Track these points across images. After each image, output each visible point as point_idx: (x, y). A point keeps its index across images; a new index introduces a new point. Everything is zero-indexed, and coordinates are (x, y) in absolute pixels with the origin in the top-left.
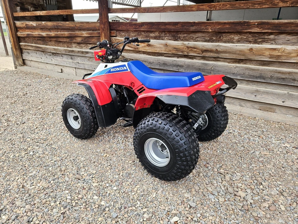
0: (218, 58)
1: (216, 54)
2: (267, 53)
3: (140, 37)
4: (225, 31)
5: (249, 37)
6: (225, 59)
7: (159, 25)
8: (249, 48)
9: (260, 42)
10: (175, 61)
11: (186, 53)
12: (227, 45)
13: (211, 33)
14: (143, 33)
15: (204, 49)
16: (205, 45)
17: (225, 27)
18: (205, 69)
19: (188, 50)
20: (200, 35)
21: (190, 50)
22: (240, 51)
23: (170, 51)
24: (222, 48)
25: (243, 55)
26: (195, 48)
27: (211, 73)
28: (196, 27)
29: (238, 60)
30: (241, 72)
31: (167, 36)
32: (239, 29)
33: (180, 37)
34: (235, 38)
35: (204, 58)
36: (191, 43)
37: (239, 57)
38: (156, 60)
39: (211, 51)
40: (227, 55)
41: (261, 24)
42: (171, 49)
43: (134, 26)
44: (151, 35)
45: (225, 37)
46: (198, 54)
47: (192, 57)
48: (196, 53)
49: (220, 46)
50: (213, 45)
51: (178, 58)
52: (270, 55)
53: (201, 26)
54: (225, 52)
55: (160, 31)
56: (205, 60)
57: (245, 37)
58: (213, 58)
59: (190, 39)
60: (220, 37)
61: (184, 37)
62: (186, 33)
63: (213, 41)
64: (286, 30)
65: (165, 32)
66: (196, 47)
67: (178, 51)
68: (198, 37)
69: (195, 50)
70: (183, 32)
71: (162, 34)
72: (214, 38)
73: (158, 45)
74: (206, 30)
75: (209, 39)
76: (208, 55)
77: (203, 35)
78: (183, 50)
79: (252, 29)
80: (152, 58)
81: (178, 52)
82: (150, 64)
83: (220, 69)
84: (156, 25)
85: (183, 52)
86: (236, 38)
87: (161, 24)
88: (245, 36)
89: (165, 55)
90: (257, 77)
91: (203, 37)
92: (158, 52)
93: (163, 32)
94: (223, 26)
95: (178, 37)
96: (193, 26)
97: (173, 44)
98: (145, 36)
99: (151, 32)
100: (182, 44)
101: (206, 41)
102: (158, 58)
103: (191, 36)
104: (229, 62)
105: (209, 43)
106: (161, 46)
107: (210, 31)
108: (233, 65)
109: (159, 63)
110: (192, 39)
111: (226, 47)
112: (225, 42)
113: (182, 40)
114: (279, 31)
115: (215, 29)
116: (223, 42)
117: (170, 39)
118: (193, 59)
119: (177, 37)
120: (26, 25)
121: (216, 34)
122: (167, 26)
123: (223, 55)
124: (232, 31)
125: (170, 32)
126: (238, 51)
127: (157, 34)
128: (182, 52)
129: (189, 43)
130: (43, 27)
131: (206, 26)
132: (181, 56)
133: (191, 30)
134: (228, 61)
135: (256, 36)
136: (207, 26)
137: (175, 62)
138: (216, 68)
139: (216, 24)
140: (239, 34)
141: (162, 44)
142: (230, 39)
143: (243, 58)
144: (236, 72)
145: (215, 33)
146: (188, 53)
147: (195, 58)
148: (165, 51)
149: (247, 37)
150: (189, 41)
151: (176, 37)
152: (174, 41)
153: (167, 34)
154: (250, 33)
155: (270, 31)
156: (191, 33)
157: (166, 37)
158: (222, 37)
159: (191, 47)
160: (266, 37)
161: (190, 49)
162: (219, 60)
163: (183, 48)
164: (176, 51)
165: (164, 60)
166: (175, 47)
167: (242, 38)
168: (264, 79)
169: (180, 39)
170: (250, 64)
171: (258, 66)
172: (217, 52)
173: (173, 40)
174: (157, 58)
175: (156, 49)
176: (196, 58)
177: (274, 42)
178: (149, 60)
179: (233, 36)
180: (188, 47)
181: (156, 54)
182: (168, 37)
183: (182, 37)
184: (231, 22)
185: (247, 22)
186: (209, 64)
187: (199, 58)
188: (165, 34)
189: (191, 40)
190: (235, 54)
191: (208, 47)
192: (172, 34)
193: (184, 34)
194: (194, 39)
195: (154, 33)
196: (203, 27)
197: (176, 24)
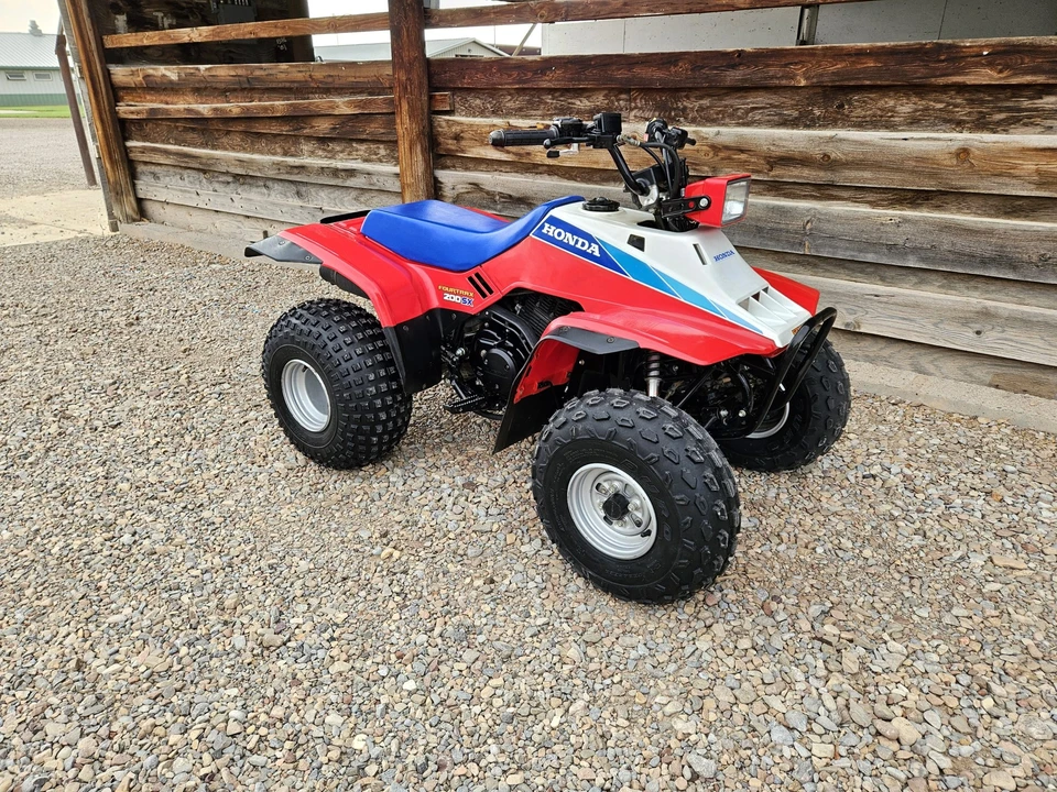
0: (832, 186)
1: (822, 174)
2: (1029, 166)
3: (540, 112)
4: (859, 83)
5: (956, 106)
6: (859, 193)
7: (605, 65)
8: (955, 146)
9: (999, 123)
11: (706, 168)
12: (873, 138)
13: (804, 93)
14: (548, 99)
15: (778, 152)
16: (780, 139)
17: (859, 66)
18: (781, 230)
19: (716, 159)
20: (760, 99)
21: (722, 159)
22: (920, 159)
24: (846, 148)
25: (933, 175)
26: (742, 151)
27: (801, 244)
28: (748, 71)
29: (909, 195)
30: (923, 241)
31: (636, 108)
32: (915, 72)
33: (685, 108)
34: (899, 108)
35: (774, 188)
36: (729, 134)
37: (914, 183)
39: (803, 161)
40: (867, 174)
41: (1005, 53)
43: (515, 74)
44: (578, 103)
45: (859, 106)
46: (758, 172)
48: (748, 171)
49: (841, 140)
50: (811, 140)
52: (1038, 172)
53: (768, 66)
54: (857, 164)
55: (611, 90)
56: (779, 195)
57: (941, 106)
58: (811, 188)
59: (723, 118)
60: (841, 106)
61: (701, 109)
62: (710, 96)
63: (811, 123)
65: (628, 91)
66: (745, 147)
68: (754, 109)
69: (743, 156)
70: (697, 89)
71: (618, 100)
72: (817, 112)
74: (784, 82)
75: (796, 114)
76: (790, 177)
77: (775, 99)
78: (696, 159)
79: (967, 74)
80: (579, 189)
83: (839, 229)
84: (594, 67)
85: (697, 165)
86: (905, 107)
87: (615, 63)
88: (941, 102)
90: (984, 262)
91: (776, 107)
92: (601, 166)
93: (621, 93)
94: (853, 63)
95: (677, 108)
96: (734, 67)
98: (556, 108)
99: (579, 92)
101: (784, 123)
102: (603, 190)
103: (726, 106)
104: (873, 204)
105: (795, 131)
107: (803, 83)
108: (890, 212)
110: (732, 116)
111: (862, 143)
112: (860, 125)
113: (694, 121)
115: (822, 75)
116: (852, 126)
119: (675, 109)
120: (146, 77)
121: (825, 96)
122: (637, 70)
123: (860, 174)
124: (887, 83)
125: (647, 90)
126: (910, 159)
127: (599, 99)
129: (718, 133)
130: (202, 85)
131: (786, 65)
133: (728, 84)
134: (871, 197)
135: (982, 102)
136: (791, 64)
138: (825, 226)
139: (825, 56)
140: (917, 94)
142: (879, 113)
143: (929, 185)
144: (901, 242)
145: (820, 90)
146: (715, 169)
149: (949, 104)
150: (719, 125)
151: (672, 109)
153: (635, 99)
154: (961, 88)
155: (1041, 79)
156: (726, 94)
157: (632, 110)
158: (850, 104)
159: (727, 148)
160: (1026, 103)
161: (722, 155)
162: (835, 193)
163: (698, 151)
167: (927, 109)
168: (1013, 266)
169: (685, 118)
170: (959, 210)
171: (990, 216)
172: (827, 163)
174: (600, 190)
175: (595, 157)
179: (892, 103)
180: (715, 148)
181: (597, 177)
182: (640, 109)
183: (692, 109)
184: (883, 47)
185: (950, 47)
186: (796, 209)
187: (756, 188)
188: (630, 100)
189: (727, 120)
190: (898, 170)
191: (792, 147)
192: (655, 99)
193: (701, 98)
194: (740, 118)
195: (588, 98)
196: (772, 71)
197: (670, 63)
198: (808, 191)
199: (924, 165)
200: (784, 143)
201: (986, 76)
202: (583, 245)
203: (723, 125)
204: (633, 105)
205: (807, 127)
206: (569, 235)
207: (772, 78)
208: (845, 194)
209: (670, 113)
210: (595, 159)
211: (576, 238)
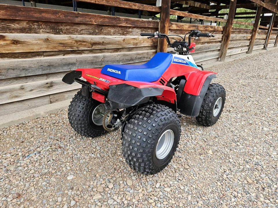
0: (105, 49)
1: (103, 46)
2: (132, 42)
4: (106, 24)
5: (120, 30)
6: (108, 50)
8: (123, 39)
9: (125, 34)
10: (64, 59)
11: (75, 48)
12: (110, 37)
13: (93, 26)
15: (92, 41)
17: (105, 20)
18: (97, 62)
19: (77, 44)
20: (83, 27)
21: (79, 44)
22: (118, 42)
23: (55, 47)
24: (107, 40)
25: (121, 45)
26: (84, 42)
27: (102, 64)
28: (81, 19)
29: (116, 49)
30: (122, 59)
31: (42, 28)
32: (114, 23)
33: (61, 29)
34: (111, 31)
35: (91, 51)
36: (79, 37)
37: (118, 47)
38: (35, 62)
39: (99, 44)
40: (111, 46)
41: (126, 20)
42: (55, 45)
44: (13, 26)
45: (106, 30)
46: (88, 47)
47: (80, 52)
48: (86, 47)
49: (105, 38)
50: (99, 38)
51: (65, 55)
52: (133, 43)
53: (86, 18)
54: (109, 43)
55: (29, 21)
56: (92, 53)
57: (117, 30)
58: (99, 50)
59: (74, 32)
60: (101, 30)
61: (67, 29)
62: (69, 25)
63: (97, 34)
64: (137, 25)
65: (37, 22)
66: (85, 41)
67: (66, 46)
68: (82, 30)
69: (85, 43)
70: (65, 23)
71: (34, 25)
72: (97, 31)
73: (34, 41)
74: (91, 23)
75: (92, 31)
76: (97, 48)
77: (87, 27)
78: (71, 45)
79: (122, 24)
80: (25, 61)
81: (67, 48)
82: (24, 71)
83: (108, 59)
84: (23, 11)
85: (72, 47)
86: (112, 30)
87: (33, 11)
89: (44, 54)
90: (130, 60)
91: (87, 29)
92: (35, 51)
93: (34, 22)
94: (104, 19)
95: (59, 29)
96: (77, 17)
97: (56, 39)
99: (13, 21)
100: (70, 38)
101: (90, 34)
102: (38, 60)
103: (74, 29)
104: (111, 52)
105: (93, 36)
106: (39, 42)
107: (95, 24)
108: (114, 54)
109: (41, 66)
110: (77, 32)
111: (109, 39)
112: (105, 34)
113: (65, 33)
114: (134, 26)
115: (98, 22)
116: (104, 35)
117: (48, 33)
118: (81, 54)
119: (58, 29)
121: (98, 27)
122: (44, 15)
123: (109, 46)
124: (110, 25)
125: (47, 22)
127: (24, 24)
128: (71, 47)
129: (77, 37)
131: (90, 18)
132: (68, 52)
133: (76, 22)
134: (110, 51)
135: (123, 30)
136: (91, 18)
137: (64, 61)
138: (105, 59)
139: (98, 17)
140: (114, 27)
141: (39, 39)
142: (108, 32)
144: (119, 60)
146: (78, 48)
147: (83, 53)
148: (48, 48)
150: (73, 34)
151: (57, 29)
152: (55, 34)
153: (41, 25)
154: (120, 27)
155: (131, 25)
156: (74, 25)
157: (40, 29)
158: (103, 29)
159: (80, 41)
160: (128, 30)
161: (79, 43)
162: (104, 51)
163: (71, 42)
164: (63, 47)
165: (48, 61)
166: (60, 42)
167: (115, 31)
168: (133, 60)
169: (62, 32)
171: (127, 52)
172: (103, 44)
173: (52, 33)
174: (36, 60)
175: (32, 47)
176: (84, 52)
177: (132, 34)
178: (22, 66)
179: (110, 29)
180: (77, 41)
181: (29, 55)
182: (44, 29)
183: (64, 29)
184: (108, 16)
185: (119, 18)
186: (99, 56)
187: (87, 52)
188: (39, 25)
189: (76, 33)
190: (116, 44)
191: (96, 40)
192: (50, 26)
193: (66, 26)
194: (79, 32)
195: (18, 23)
196: (87, 19)
197: (56, 13)
198: (99, 51)
199: (119, 43)
200: (94, 39)
201: (124, 24)
203: (75, 34)
204: (41, 27)
205: (95, 35)
207: (88, 21)
208: (106, 51)
209: (56, 31)
210: (32, 48)
211: (181, 60)
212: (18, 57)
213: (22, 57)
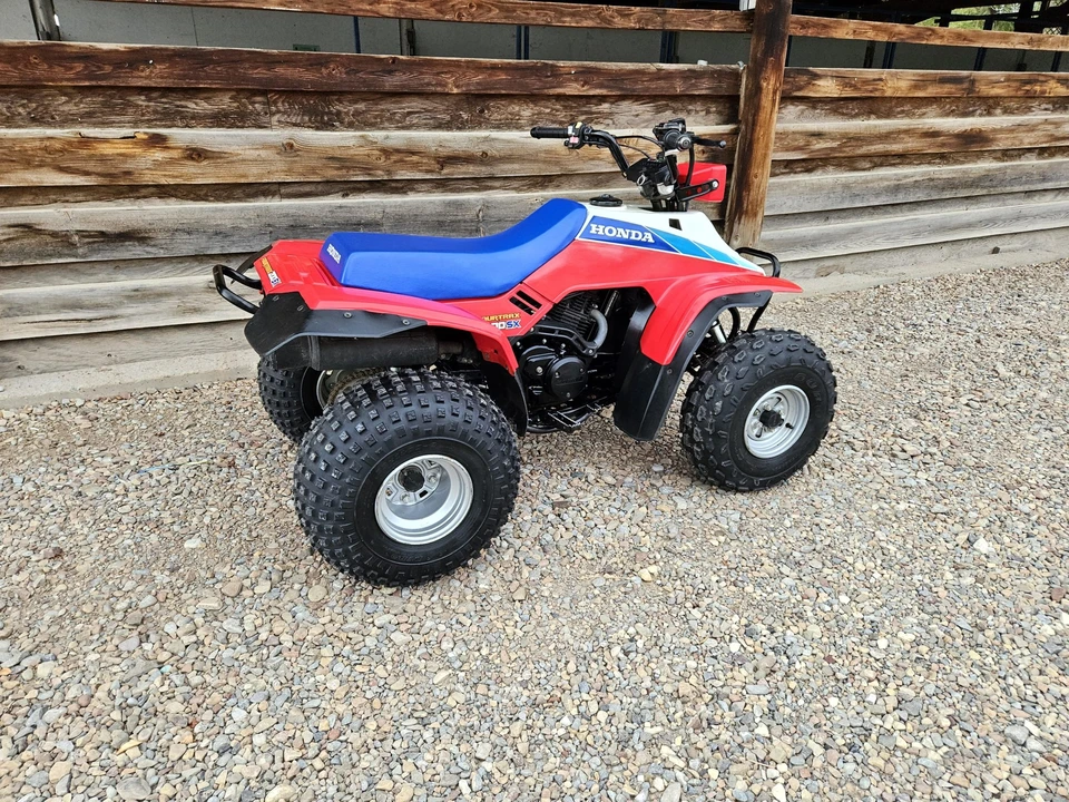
0: (493, 178)
1: (483, 169)
3: (127, 118)
4: (498, 92)
5: (557, 111)
6: (507, 181)
7: (233, 61)
10: (340, 207)
11: (380, 172)
13: (452, 100)
14: (141, 100)
15: (444, 152)
16: (446, 140)
17: (496, 78)
18: (459, 221)
19: (389, 162)
20: (415, 104)
21: (395, 162)
23: (313, 171)
24: (498, 145)
25: (557, 163)
26: (413, 153)
27: (477, 230)
28: (404, 77)
29: (540, 180)
31: (278, 112)
32: (534, 85)
33: (339, 113)
34: (522, 113)
35: (443, 185)
36: (396, 137)
38: (252, 215)
39: (468, 159)
40: (516, 166)
41: (581, 72)
42: (314, 163)
43: (79, 67)
44: (194, 106)
45: (497, 112)
46: (428, 171)
47: (399, 185)
48: (420, 171)
49: (493, 139)
50: (470, 140)
51: (347, 195)
53: (422, 73)
54: (508, 159)
55: (239, 91)
56: (446, 191)
57: (548, 111)
58: (470, 182)
59: (382, 122)
60: (482, 111)
61: (357, 113)
62: (364, 100)
63: (463, 126)
64: (634, 90)
65: (264, 93)
66: (416, 149)
67: (348, 168)
68: (409, 113)
69: (415, 158)
70: (350, 93)
71: (253, 103)
72: (465, 116)
73: (247, 152)
74: (439, 89)
75: (448, 118)
76: (459, 173)
77: (428, 104)
78: (368, 163)
79: (565, 87)
80: (222, 210)
81: (352, 172)
82: (218, 238)
83: (502, 213)
84: (218, 63)
85: (370, 169)
86: (526, 111)
87: (247, 60)
88: (548, 108)
89: (283, 191)
91: (429, 111)
92: (251, 180)
93: (255, 95)
94: (490, 75)
95: (330, 113)
96: (390, 72)
97: (317, 143)
98: (155, 112)
99: (192, 93)
100: (362, 142)
101: (439, 126)
102: (260, 208)
103: (383, 110)
104: (517, 189)
105: (450, 133)
106: (263, 153)
107: (455, 91)
108: (530, 194)
109: (269, 225)
110: (390, 120)
111: (509, 142)
112: (498, 127)
113: (351, 126)
114: (619, 93)
115: (468, 85)
116: (495, 128)
117: (295, 125)
118: (405, 193)
119: (327, 114)
121: (468, 103)
122: (280, 70)
123: (508, 166)
124: (517, 92)
125: (292, 93)
126: (541, 152)
127: (225, 102)
128: (367, 170)
129: (387, 137)
131: (438, 74)
132: (359, 186)
133: (388, 88)
134: (516, 184)
135: (572, 108)
136: (442, 73)
137: (342, 214)
138: (492, 212)
139: (468, 67)
140: (533, 102)
141: (266, 146)
142: (510, 117)
143: (556, 171)
145: (463, 97)
146: (389, 172)
147: (412, 190)
148: (289, 171)
149: (553, 109)
150: (379, 129)
151: (324, 113)
152: (318, 129)
153: (275, 103)
154: (559, 97)
155: (604, 92)
156: (381, 99)
157: (273, 114)
158: (489, 110)
159: (398, 151)
160: (594, 109)
161: (394, 158)
162: (489, 184)
163: (368, 156)
164: (338, 169)
165: (292, 211)
166: (331, 153)
167: (539, 113)
169: (342, 123)
171: (587, 189)
172: (484, 159)
173: (309, 127)
174: (255, 208)
175: (241, 169)
176: (416, 186)
177: (611, 122)
178: (213, 222)
179: (517, 108)
180: (386, 152)
181: (238, 192)
182: (284, 113)
183: (347, 113)
184: (509, 63)
185: (552, 66)
186: (468, 201)
187: (425, 187)
188: (268, 103)
189: (386, 124)
190: (535, 161)
191: (457, 147)
192: (302, 103)
193: (356, 102)
194: (399, 122)
195: (206, 99)
196: (427, 78)
197: (322, 65)
198: (469, 184)
200: (449, 144)
201: (573, 89)
202: (637, 236)
203: (383, 129)
204: (273, 108)
205: (459, 129)
206: (620, 230)
207: (429, 84)
208: (497, 184)
209: (322, 118)
210: (241, 172)
211: (628, 231)
212: (204, 199)
213: (218, 199)
